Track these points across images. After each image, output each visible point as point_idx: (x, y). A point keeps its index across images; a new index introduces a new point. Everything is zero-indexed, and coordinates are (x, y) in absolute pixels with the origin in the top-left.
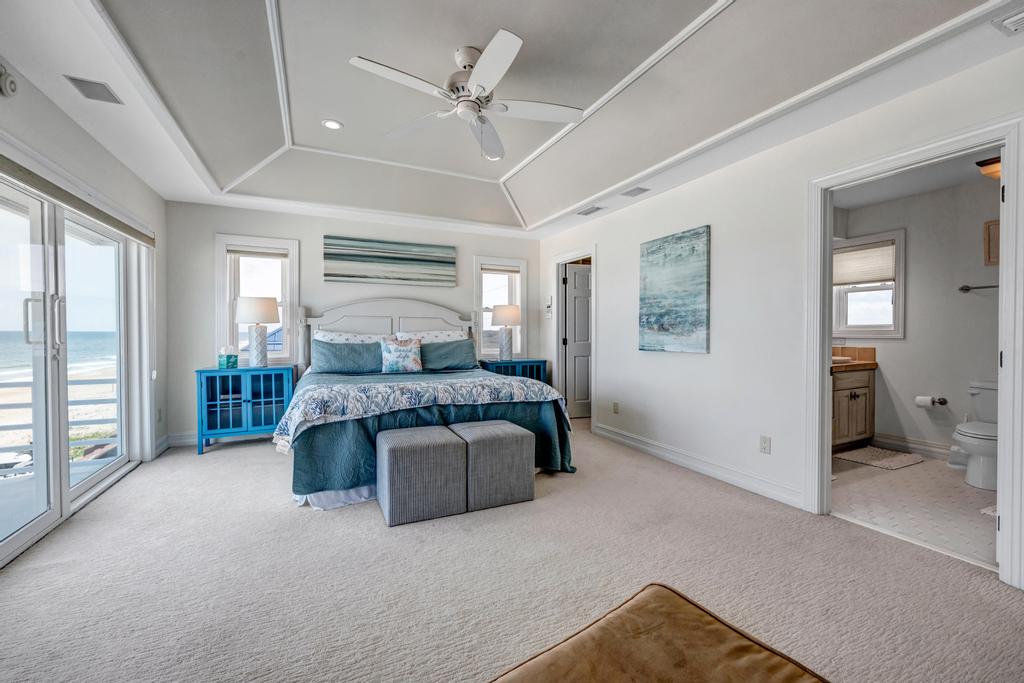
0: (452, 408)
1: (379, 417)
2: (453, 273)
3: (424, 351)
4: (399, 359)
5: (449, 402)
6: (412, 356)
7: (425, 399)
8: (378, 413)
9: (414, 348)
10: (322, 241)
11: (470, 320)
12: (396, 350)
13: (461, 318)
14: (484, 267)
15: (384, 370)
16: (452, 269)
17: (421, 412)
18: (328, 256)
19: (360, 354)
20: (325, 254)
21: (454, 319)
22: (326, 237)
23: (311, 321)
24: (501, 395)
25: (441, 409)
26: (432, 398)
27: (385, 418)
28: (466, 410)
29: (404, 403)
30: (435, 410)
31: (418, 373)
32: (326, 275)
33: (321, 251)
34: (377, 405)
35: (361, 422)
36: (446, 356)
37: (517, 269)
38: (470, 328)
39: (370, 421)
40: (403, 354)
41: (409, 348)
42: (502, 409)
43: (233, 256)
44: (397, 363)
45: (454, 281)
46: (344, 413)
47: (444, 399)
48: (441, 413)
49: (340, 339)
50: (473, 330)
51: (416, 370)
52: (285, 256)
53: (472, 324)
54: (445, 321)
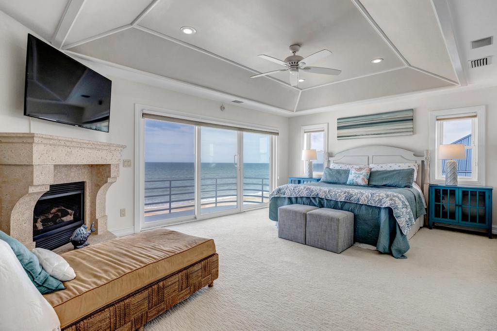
0: (325, 201)
1: (296, 198)
2: (412, 126)
3: (371, 175)
4: (355, 178)
5: (323, 197)
6: (362, 176)
7: (313, 194)
8: (295, 196)
9: (365, 173)
10: (336, 121)
11: (423, 156)
12: (355, 173)
13: (414, 155)
14: (438, 118)
15: (348, 183)
16: (411, 123)
17: (312, 199)
18: (339, 128)
19: (341, 175)
20: (338, 127)
21: (410, 155)
22: (338, 119)
23: (331, 159)
24: (352, 198)
25: (320, 199)
26: (316, 194)
27: (299, 199)
28: (332, 202)
29: (305, 194)
30: (317, 199)
31: (364, 186)
32: (338, 137)
33: (336, 126)
34: (295, 193)
35: (290, 199)
36: (386, 179)
37: (475, 114)
38: (423, 162)
39: (293, 199)
40: (357, 175)
41: (361, 172)
42: (353, 206)
43: (308, 133)
44: (353, 179)
45: (413, 131)
46: (284, 194)
47: (322, 195)
48: (320, 202)
49: (337, 167)
50: (425, 163)
51: (362, 184)
52: (323, 131)
53: (424, 159)
54: (402, 157)
